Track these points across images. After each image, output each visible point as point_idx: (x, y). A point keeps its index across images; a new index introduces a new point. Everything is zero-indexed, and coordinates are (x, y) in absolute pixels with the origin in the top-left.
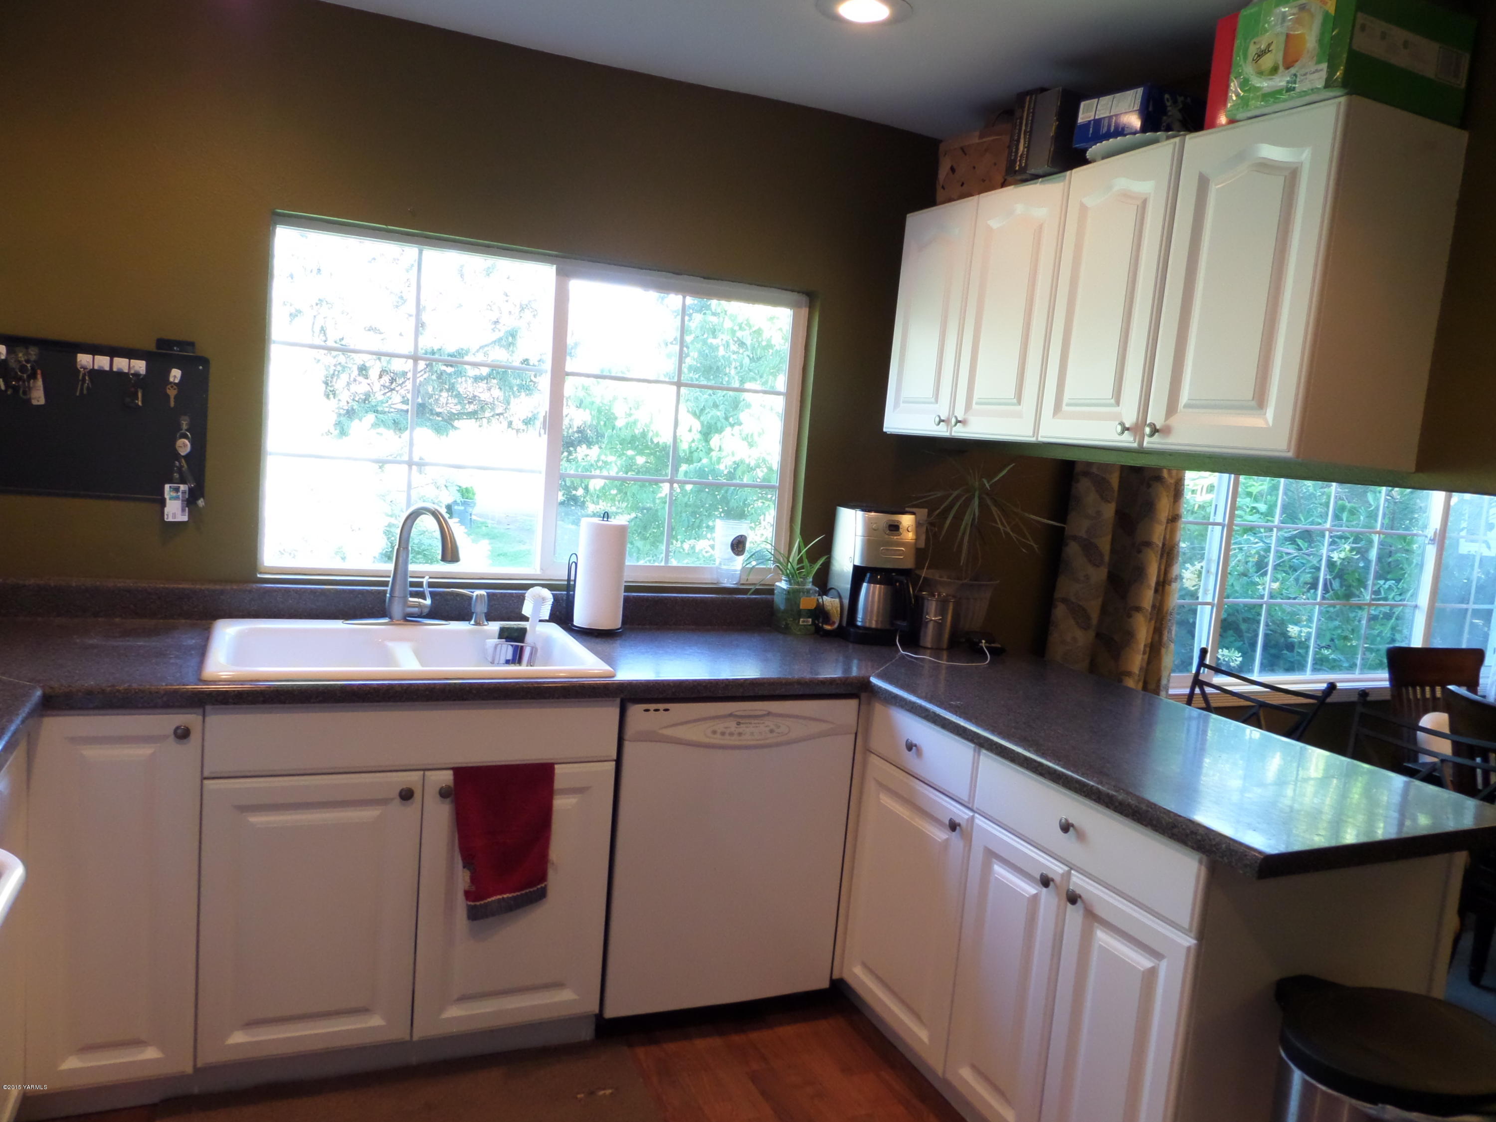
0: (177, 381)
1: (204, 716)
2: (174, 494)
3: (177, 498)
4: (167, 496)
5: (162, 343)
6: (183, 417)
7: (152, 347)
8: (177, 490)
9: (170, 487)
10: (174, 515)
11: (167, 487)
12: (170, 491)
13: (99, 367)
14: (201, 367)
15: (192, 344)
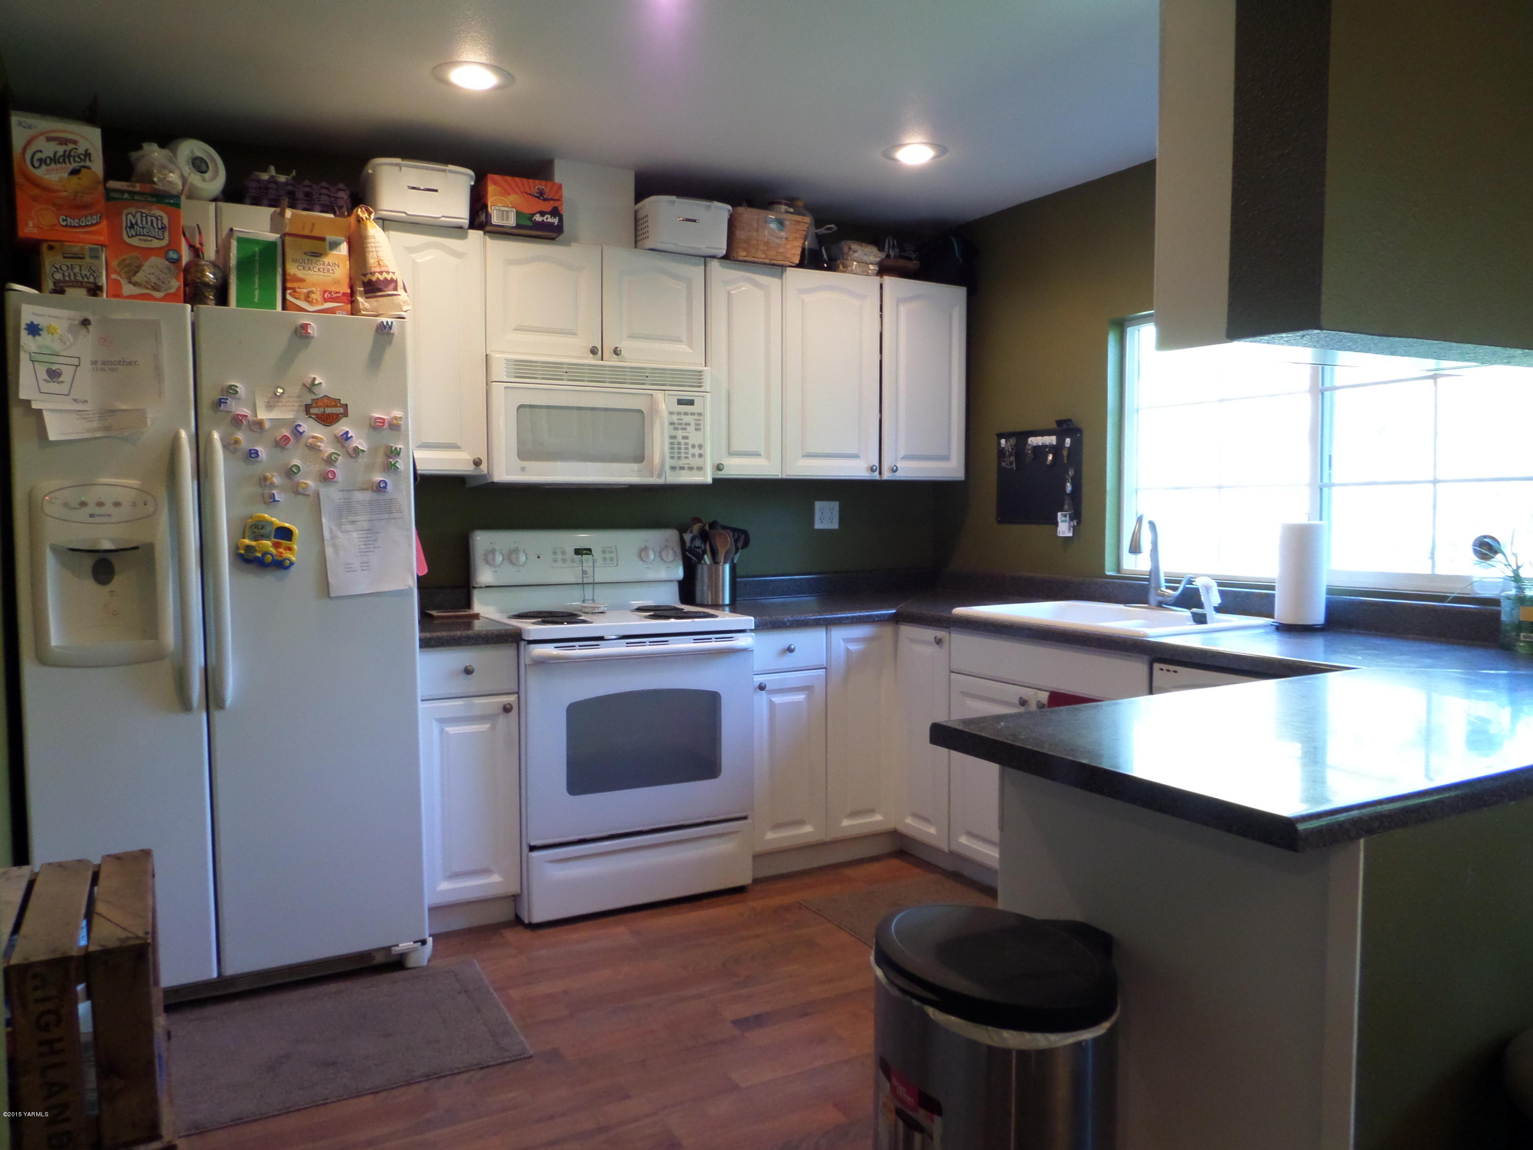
0: (1068, 446)
1: (950, 633)
2: (1064, 519)
3: (1065, 521)
4: (1059, 520)
5: (1059, 423)
6: (1070, 469)
7: (1054, 426)
8: (1065, 516)
9: (1062, 514)
10: (1064, 532)
11: (1059, 514)
12: (1061, 517)
13: (1036, 444)
14: (1078, 435)
15: (1070, 420)
